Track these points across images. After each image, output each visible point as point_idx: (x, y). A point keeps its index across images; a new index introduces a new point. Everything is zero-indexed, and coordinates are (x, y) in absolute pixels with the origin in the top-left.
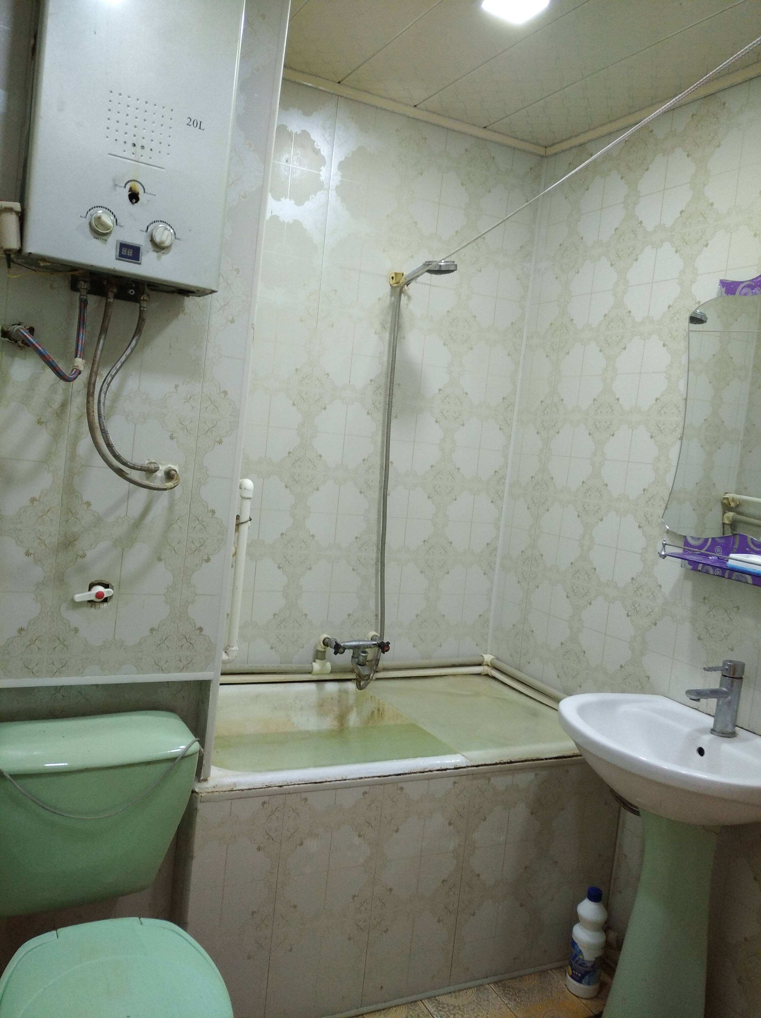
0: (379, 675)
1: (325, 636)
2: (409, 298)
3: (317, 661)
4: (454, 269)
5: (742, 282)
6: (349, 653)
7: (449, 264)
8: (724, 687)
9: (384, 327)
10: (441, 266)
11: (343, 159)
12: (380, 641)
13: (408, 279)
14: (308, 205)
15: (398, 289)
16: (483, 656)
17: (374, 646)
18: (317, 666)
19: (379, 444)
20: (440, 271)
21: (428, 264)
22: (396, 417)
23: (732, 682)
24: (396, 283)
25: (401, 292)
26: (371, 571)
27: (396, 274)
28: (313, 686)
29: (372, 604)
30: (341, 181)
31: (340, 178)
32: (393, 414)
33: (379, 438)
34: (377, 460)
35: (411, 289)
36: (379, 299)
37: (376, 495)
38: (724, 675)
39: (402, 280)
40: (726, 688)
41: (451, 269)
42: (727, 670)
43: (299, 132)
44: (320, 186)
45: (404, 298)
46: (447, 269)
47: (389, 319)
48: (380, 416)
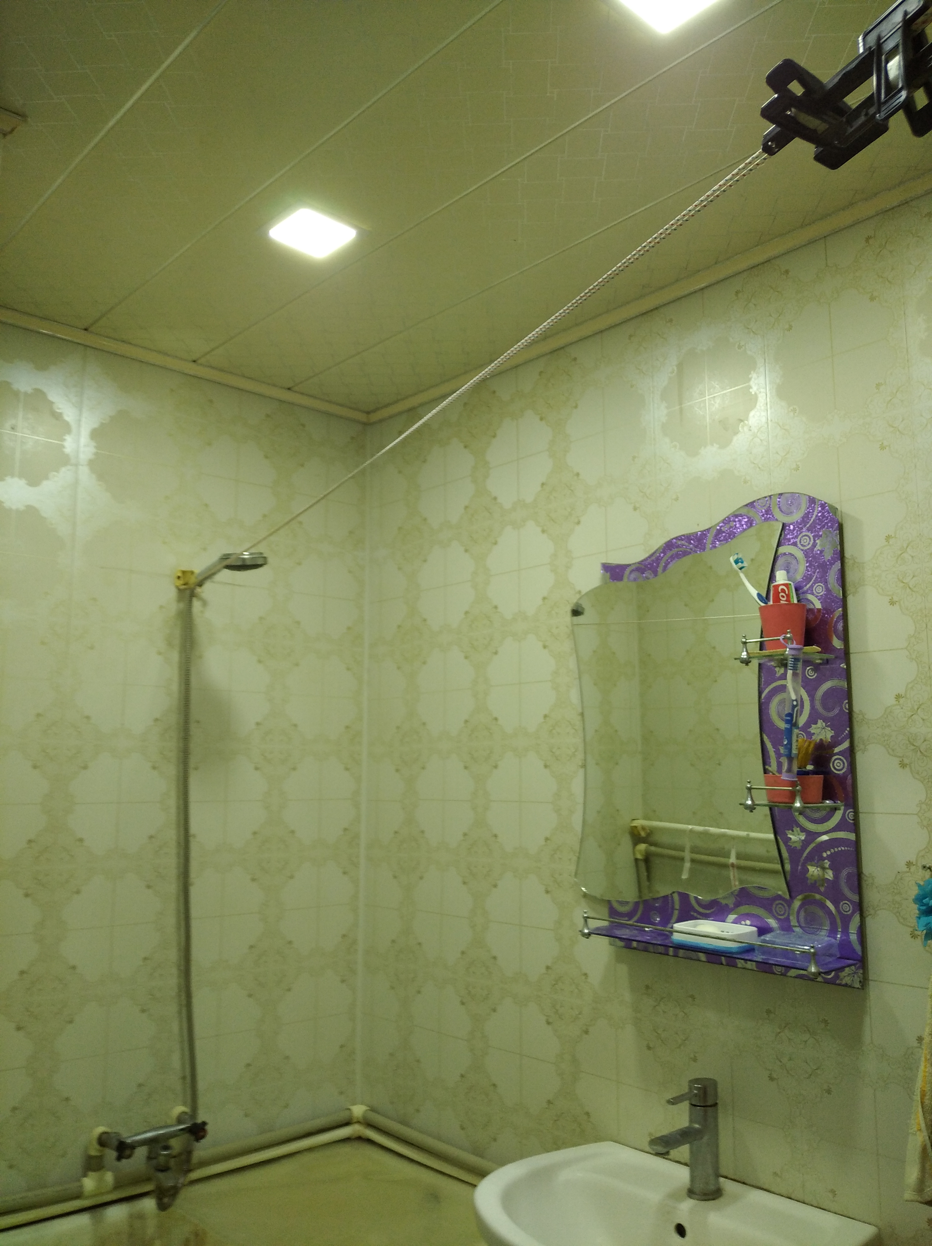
0: (194, 1175)
1: (101, 1129)
2: (205, 603)
3: (91, 1174)
4: (263, 563)
5: (629, 565)
6: (141, 1153)
7: (256, 556)
8: (696, 1123)
9: (170, 644)
10: (244, 559)
11: (96, 425)
12: (192, 1123)
13: (201, 578)
14: (47, 486)
15: (188, 592)
16: (349, 1109)
17: (182, 1132)
18: (89, 1183)
19: (173, 810)
20: (243, 566)
21: (226, 557)
22: (196, 769)
23: (706, 1112)
24: (184, 585)
25: (193, 595)
26: (171, 1009)
27: (184, 572)
28: (84, 1220)
29: (176, 1061)
30: (96, 454)
31: (94, 450)
32: (192, 764)
33: (172, 802)
34: (171, 835)
35: (207, 590)
36: (161, 607)
37: (172, 887)
38: (693, 1103)
39: (193, 580)
40: (699, 1124)
41: (259, 563)
42: (696, 1095)
43: (29, 390)
44: (64, 460)
45: (196, 605)
46: (254, 563)
47: (177, 632)
48: (172, 770)
